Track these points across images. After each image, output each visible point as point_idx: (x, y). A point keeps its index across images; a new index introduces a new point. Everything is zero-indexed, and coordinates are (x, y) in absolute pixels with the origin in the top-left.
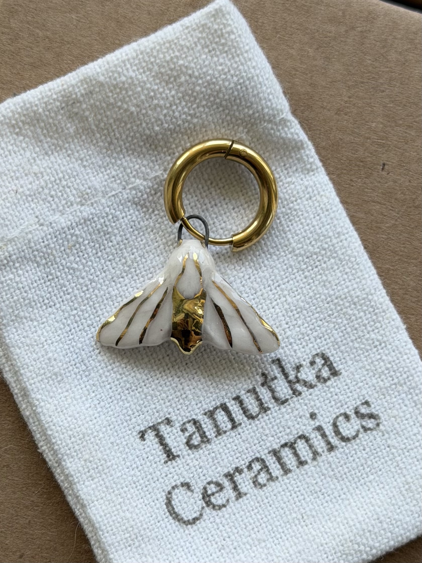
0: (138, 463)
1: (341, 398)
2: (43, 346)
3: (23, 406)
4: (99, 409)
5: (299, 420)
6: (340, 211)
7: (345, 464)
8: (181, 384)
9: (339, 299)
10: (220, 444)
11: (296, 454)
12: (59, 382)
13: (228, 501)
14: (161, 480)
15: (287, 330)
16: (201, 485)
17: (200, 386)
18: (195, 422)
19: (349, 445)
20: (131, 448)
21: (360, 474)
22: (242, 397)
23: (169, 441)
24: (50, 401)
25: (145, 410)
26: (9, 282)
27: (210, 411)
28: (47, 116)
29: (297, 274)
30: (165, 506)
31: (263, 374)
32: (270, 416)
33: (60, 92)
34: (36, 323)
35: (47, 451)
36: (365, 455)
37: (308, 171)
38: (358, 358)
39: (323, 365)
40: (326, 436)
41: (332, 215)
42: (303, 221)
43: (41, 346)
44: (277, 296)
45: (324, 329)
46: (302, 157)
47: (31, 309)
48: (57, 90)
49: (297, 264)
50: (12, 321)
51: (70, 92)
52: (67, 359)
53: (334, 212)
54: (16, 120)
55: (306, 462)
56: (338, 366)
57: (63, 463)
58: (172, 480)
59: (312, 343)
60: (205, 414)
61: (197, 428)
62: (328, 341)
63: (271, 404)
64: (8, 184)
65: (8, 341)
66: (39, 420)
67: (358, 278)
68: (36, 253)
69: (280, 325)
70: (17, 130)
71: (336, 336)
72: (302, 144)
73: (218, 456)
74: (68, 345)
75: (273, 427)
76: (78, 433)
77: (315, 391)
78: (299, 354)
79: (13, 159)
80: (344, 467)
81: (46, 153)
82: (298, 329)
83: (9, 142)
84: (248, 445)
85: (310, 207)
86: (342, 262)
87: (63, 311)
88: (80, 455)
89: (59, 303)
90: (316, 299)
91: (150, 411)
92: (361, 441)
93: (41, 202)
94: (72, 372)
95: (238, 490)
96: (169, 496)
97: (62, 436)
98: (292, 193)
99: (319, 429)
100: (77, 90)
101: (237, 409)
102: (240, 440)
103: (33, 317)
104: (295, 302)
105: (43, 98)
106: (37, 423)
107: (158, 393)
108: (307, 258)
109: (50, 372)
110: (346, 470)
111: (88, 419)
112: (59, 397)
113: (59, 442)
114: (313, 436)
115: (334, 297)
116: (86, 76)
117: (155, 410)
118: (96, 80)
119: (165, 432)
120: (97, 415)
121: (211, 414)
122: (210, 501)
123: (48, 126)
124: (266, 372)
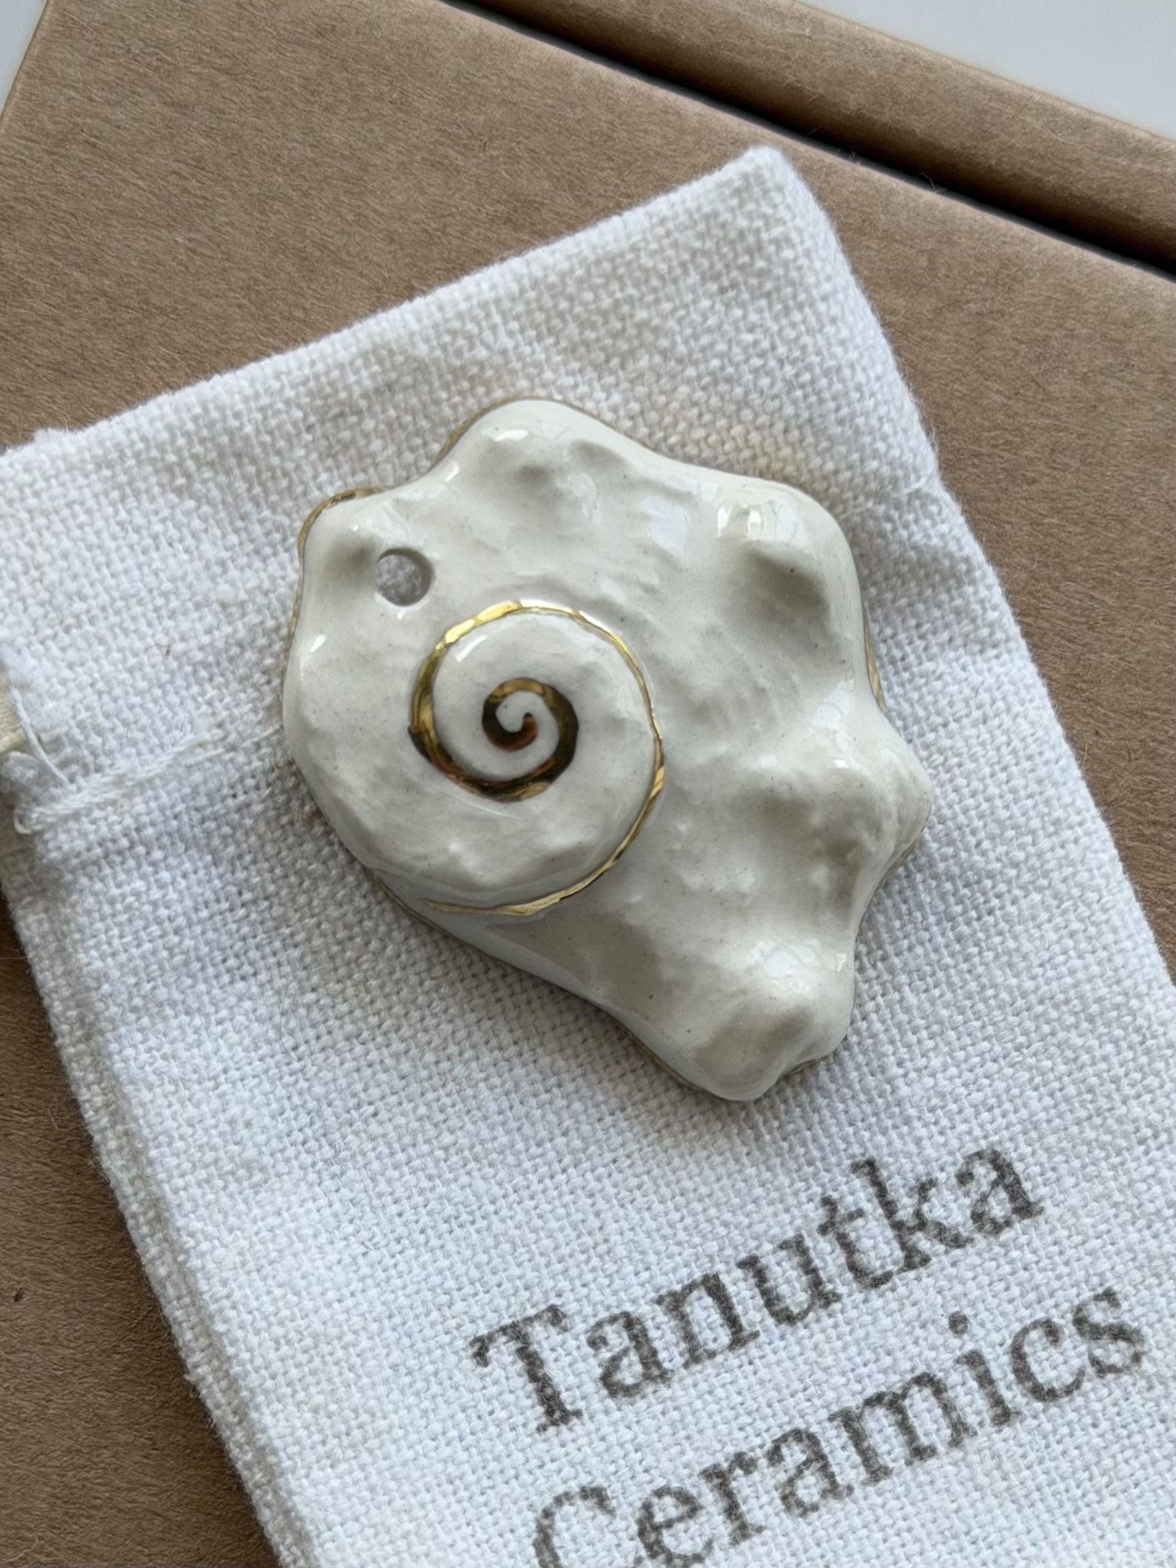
0: (464, 1426)
1: (1039, 1278)
2: (217, 1087)
3: (150, 1249)
4: (365, 1270)
5: (919, 1332)
6: (1063, 762)
7: (1041, 1461)
8: (597, 1214)
9: (1048, 1003)
10: (695, 1385)
11: (905, 1427)
12: (255, 1187)
13: (709, 1545)
14: (524, 1476)
15: (900, 1082)
16: (637, 1497)
17: (652, 1225)
18: (630, 1323)
19: (1054, 1410)
20: (447, 1383)
21: (1079, 1492)
22: (763, 1261)
23: (555, 1371)
24: (228, 1238)
25: (493, 1280)
26: (130, 899)
27: (672, 1294)
28: (263, 445)
29: (935, 929)
30: (532, 1551)
31: (827, 1202)
32: (840, 1317)
33: (305, 382)
34: (198, 1021)
35: (210, 1379)
36: (1097, 1441)
37: (983, 645)
38: (1091, 1169)
39: (994, 1184)
40: (991, 1382)
41: (1042, 771)
42: (961, 781)
43: (211, 1084)
44: (877, 988)
45: (1001, 1086)
46: (968, 604)
47: (189, 982)
48: (297, 375)
49: (938, 902)
50: (134, 1010)
51: (331, 384)
52: (282, 1126)
53: (1046, 763)
54: (178, 451)
55: (932, 1451)
56: (1035, 1188)
57: (254, 1415)
58: (556, 1479)
59: (966, 1121)
60: (660, 1301)
61: (634, 1338)
62: (1012, 1117)
63: (842, 1284)
64: (144, 628)
65: (119, 1066)
66: (194, 1293)
67: (1105, 948)
68: (211, 825)
69: (883, 1069)
70: (181, 481)
71: (1035, 1105)
72: (970, 571)
73: (690, 1419)
74: (286, 1086)
75: (845, 1348)
76: (300, 1332)
77: (967, 1254)
78: (930, 1152)
79: (164, 559)
80: (1037, 1468)
81: (257, 552)
82: (929, 1082)
83: (156, 513)
84: (774, 1394)
85: (983, 744)
86: (1062, 902)
87: (278, 992)
88: (301, 1396)
89: (269, 969)
90: (985, 1001)
91: (507, 1285)
92: (1087, 1401)
93: (234, 685)
94: (295, 1163)
95: (739, 1517)
96: (546, 1522)
97: (254, 1340)
98: (935, 702)
99: (973, 1360)
100: (352, 379)
101: (748, 1294)
102: (752, 1378)
103: (193, 1003)
104: (927, 1005)
105: (257, 396)
106: (187, 1300)
107: (532, 1237)
108: (967, 885)
109: (232, 1159)
110: (1042, 1479)
111: (331, 1295)
112: (251, 1229)
113: (246, 1356)
114: (954, 1378)
115: (1033, 998)
116: (378, 340)
117: (518, 1283)
118: (403, 352)
119: (545, 1345)
120: (356, 1286)
121: (675, 1303)
122: (658, 1542)
123: (266, 475)
124: (835, 1196)
